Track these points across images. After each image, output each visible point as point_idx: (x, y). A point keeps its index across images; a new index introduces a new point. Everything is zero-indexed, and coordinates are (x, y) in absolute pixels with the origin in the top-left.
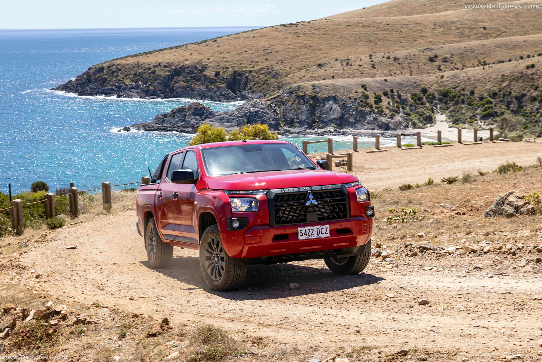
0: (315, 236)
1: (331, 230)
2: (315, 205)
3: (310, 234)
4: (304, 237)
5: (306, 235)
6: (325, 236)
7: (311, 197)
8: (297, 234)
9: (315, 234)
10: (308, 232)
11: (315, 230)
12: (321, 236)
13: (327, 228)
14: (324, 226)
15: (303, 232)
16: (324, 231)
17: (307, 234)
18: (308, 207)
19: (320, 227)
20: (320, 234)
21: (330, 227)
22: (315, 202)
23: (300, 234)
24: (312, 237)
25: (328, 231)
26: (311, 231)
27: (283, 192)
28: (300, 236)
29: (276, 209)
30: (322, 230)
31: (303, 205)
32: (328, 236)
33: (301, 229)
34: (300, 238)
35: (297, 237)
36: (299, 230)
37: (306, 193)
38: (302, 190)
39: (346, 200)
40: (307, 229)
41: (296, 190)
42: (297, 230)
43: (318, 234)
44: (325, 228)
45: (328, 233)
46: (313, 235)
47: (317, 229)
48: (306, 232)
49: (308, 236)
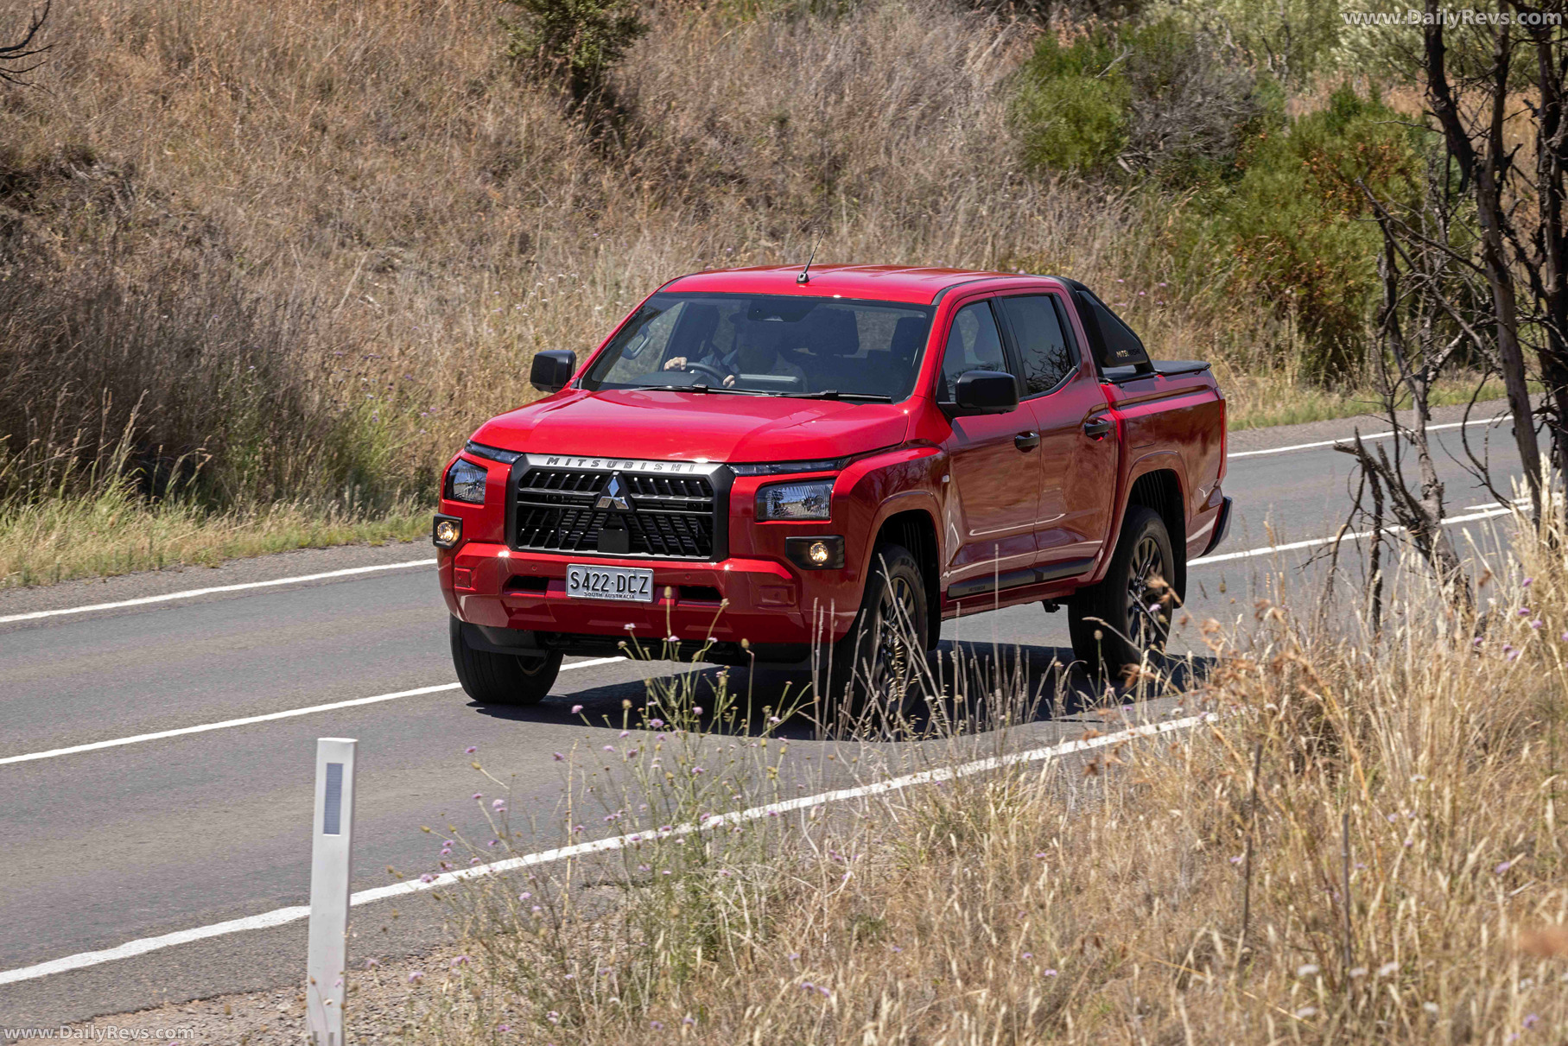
0: (612, 594)
1: (656, 586)
2: (623, 514)
3: (598, 586)
4: (581, 594)
5: (588, 587)
6: (639, 598)
7: (614, 487)
8: (564, 579)
9: (612, 589)
10: (592, 581)
11: (613, 580)
12: (627, 596)
13: (646, 578)
14: (639, 574)
15: (581, 580)
16: (636, 586)
17: (591, 585)
18: (602, 510)
19: (627, 575)
20: (626, 593)
21: (654, 578)
22: (622, 503)
23: (570, 582)
24: (603, 598)
25: (649, 588)
26: (602, 581)
27: (551, 465)
28: (570, 589)
29: (521, 507)
30: (633, 581)
31: (591, 506)
32: (648, 599)
33: (576, 571)
34: (571, 594)
35: (564, 589)
36: (571, 571)
37: (606, 476)
38: (603, 465)
39: (715, 507)
40: (592, 573)
41: (588, 464)
42: (565, 571)
43: (618, 591)
44: (641, 577)
45: (646, 593)
46: (607, 590)
47: (619, 576)
48: (587, 579)
49: (590, 592)
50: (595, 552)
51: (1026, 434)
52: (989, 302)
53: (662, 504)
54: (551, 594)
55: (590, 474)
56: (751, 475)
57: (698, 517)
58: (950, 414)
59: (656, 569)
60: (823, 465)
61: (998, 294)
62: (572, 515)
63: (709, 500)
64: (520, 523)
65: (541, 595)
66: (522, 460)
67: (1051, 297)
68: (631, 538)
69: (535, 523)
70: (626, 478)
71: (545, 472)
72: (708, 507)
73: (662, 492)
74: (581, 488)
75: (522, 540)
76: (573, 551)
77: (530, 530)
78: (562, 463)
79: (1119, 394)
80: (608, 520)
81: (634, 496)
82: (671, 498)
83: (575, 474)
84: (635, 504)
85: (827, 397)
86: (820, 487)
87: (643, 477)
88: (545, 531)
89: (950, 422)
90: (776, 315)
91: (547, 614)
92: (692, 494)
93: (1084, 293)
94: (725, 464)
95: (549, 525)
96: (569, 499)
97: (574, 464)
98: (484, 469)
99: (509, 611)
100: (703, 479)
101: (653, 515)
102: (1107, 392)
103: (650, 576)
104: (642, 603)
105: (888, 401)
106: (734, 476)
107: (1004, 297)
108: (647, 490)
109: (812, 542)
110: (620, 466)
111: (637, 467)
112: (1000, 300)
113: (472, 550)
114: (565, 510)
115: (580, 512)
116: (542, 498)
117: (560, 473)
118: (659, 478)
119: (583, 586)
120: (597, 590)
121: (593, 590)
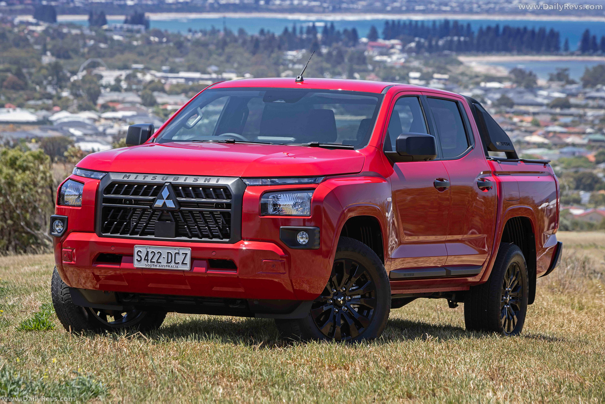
0: (163, 265)
1: (193, 259)
2: (171, 211)
3: (155, 260)
4: (143, 265)
5: (147, 260)
6: (181, 267)
8: (132, 255)
9: (163, 261)
10: (150, 256)
11: (164, 255)
12: (173, 266)
13: (186, 254)
14: (181, 252)
15: (143, 256)
16: (179, 259)
17: (150, 259)
18: (158, 209)
19: (173, 252)
20: (173, 264)
21: (192, 254)
22: (171, 204)
23: (136, 257)
24: (158, 267)
25: (188, 260)
26: (157, 256)
27: (125, 179)
28: (136, 262)
29: (105, 207)
30: (177, 256)
31: (151, 206)
32: (187, 268)
33: (140, 250)
34: (136, 265)
35: (132, 262)
36: (136, 249)
37: (160, 186)
38: (159, 179)
39: (233, 206)
40: (150, 250)
41: (149, 179)
42: (133, 250)
43: (168, 262)
44: (183, 253)
45: (186, 264)
46: (160, 262)
47: (168, 253)
48: (147, 255)
49: (149, 263)
50: (153, 237)
51: (442, 180)
52: (418, 97)
53: (198, 204)
54: (124, 265)
55: (150, 185)
56: (257, 185)
57: (222, 213)
58: (393, 159)
59: (194, 249)
60: (306, 180)
61: (424, 94)
62: (138, 212)
63: (229, 201)
64: (104, 218)
65: (118, 266)
66: (107, 177)
67: (457, 103)
68: (177, 227)
69: (114, 217)
70: (174, 187)
71: (121, 184)
72: (228, 206)
73: (198, 196)
74: (144, 194)
75: (106, 229)
76: (138, 236)
77: (111, 223)
78: (132, 178)
79: (499, 167)
80: (161, 215)
81: (178, 199)
82: (203, 200)
83: (140, 185)
84: (180, 204)
85: (312, 145)
86: (304, 195)
87: (185, 187)
88: (120, 224)
89: (392, 165)
90: (281, 99)
91: (122, 280)
92: (218, 197)
93: (476, 105)
94: (241, 178)
95: (123, 218)
96: (137, 202)
97: (140, 178)
98: (83, 183)
99: (97, 278)
100: (226, 188)
101: (191, 212)
102: (492, 166)
103: (189, 252)
104: (183, 271)
105: (352, 149)
106: (246, 185)
107: (428, 97)
108: (188, 195)
109: (298, 231)
110: (171, 180)
111: (181, 180)
112: (425, 98)
113: (74, 237)
114: (135, 209)
115: (144, 210)
116: (120, 201)
117: (131, 185)
118: (195, 188)
119: (145, 260)
120: (154, 262)
121: (151, 262)
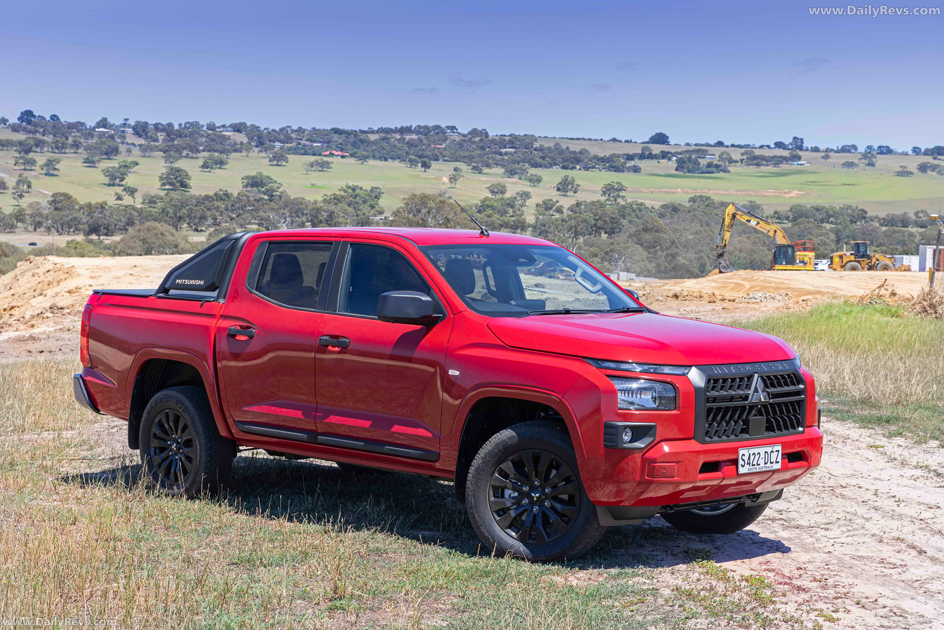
0: (761, 466)
1: (783, 456)
2: (764, 404)
3: (755, 463)
4: (746, 469)
5: (749, 464)
6: (774, 466)
8: (735, 462)
9: (762, 462)
10: (752, 458)
11: (762, 455)
12: (768, 466)
13: (778, 451)
14: (775, 448)
15: (746, 458)
16: (774, 456)
17: (751, 462)
19: (769, 449)
20: (768, 463)
21: (783, 450)
23: (741, 462)
24: (757, 470)
25: (779, 459)
26: (757, 457)
28: (739, 467)
30: (772, 454)
32: (778, 466)
33: (744, 454)
34: (742, 470)
36: (741, 452)
40: (751, 453)
42: (737, 453)
43: (765, 463)
44: (776, 451)
45: (778, 462)
46: (759, 464)
47: (766, 452)
48: (749, 458)
49: (751, 467)
50: (748, 436)
53: (782, 394)
57: (797, 401)
59: (784, 445)
65: (720, 475)
69: (715, 419)
72: (802, 393)
73: (779, 385)
77: (713, 426)
81: (768, 390)
101: (777, 404)
103: (779, 448)
104: (776, 470)
108: (772, 385)
110: (755, 369)
119: (748, 464)
120: (754, 465)
121: (753, 465)
